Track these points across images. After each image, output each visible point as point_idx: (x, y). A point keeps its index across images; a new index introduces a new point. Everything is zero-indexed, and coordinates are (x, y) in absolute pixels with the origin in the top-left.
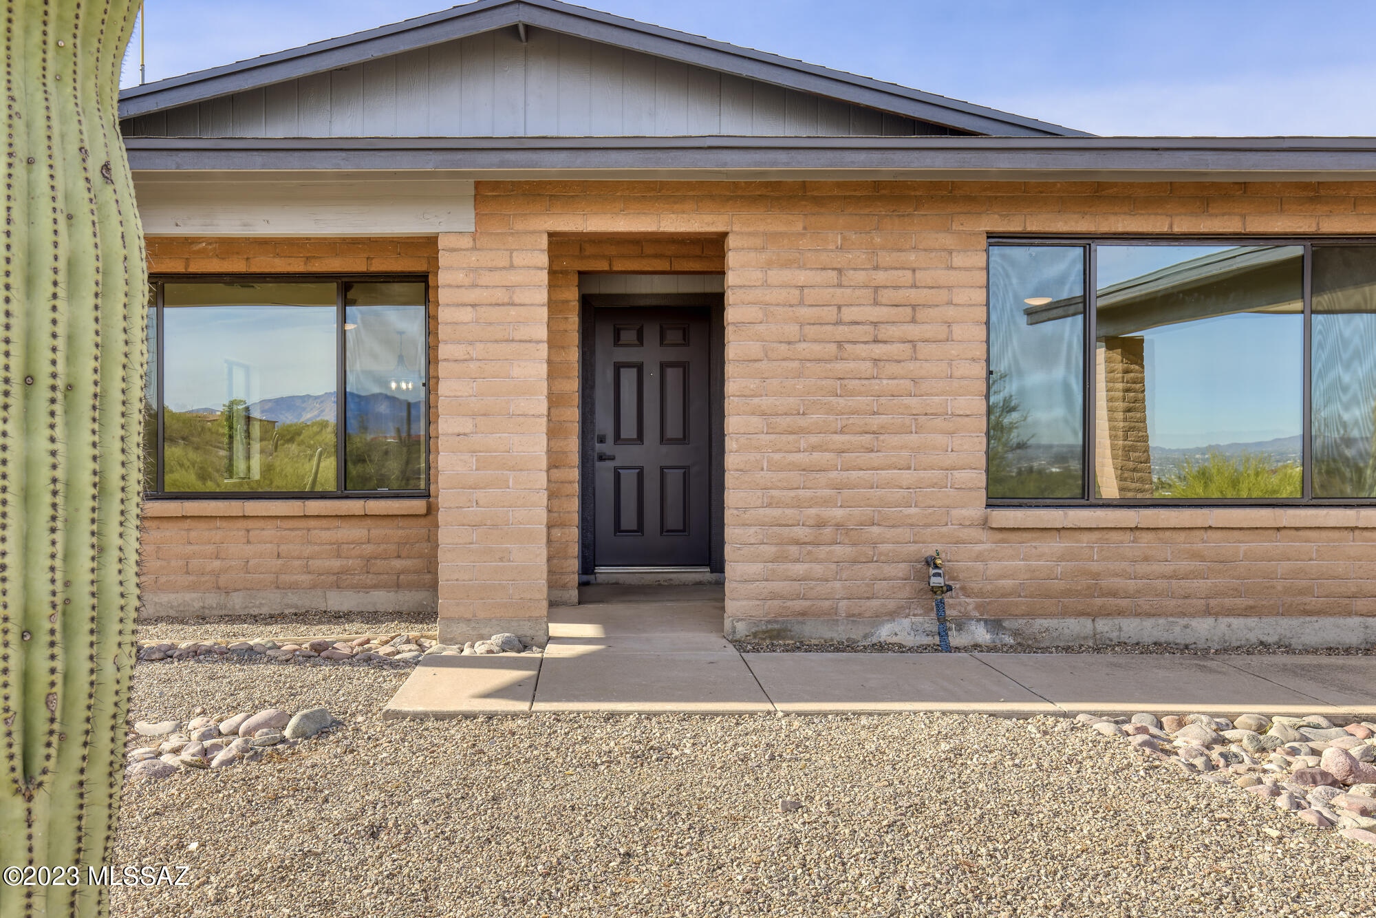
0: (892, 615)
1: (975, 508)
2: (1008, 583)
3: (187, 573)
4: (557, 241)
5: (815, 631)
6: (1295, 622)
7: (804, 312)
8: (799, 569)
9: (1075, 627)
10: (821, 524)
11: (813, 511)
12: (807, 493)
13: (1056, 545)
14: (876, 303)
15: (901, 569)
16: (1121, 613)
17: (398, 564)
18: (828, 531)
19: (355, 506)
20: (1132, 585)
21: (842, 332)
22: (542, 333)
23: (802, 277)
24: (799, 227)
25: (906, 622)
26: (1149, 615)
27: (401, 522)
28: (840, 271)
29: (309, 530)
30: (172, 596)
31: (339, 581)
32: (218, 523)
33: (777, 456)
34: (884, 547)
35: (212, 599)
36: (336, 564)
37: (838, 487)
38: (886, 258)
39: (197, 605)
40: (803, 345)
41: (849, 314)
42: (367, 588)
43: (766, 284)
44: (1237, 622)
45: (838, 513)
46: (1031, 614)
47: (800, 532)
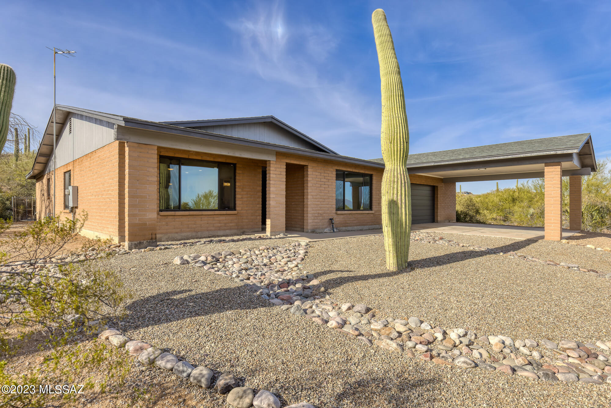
0: (326, 228)
1: (334, 211)
2: (338, 222)
3: (188, 228)
4: (287, 163)
5: (318, 231)
6: (362, 227)
7: (317, 179)
8: (316, 221)
9: (344, 228)
10: (318, 214)
11: (318, 211)
12: (317, 209)
13: (342, 216)
14: (325, 179)
15: (327, 221)
16: (348, 226)
17: (231, 224)
18: (319, 214)
19: (224, 212)
20: (349, 222)
21: (321, 183)
22: (285, 180)
23: (317, 174)
24: (316, 165)
25: (328, 229)
26: (351, 226)
27: (231, 216)
28: (321, 173)
29: (214, 217)
30: (185, 234)
31: (219, 229)
32: (195, 216)
33: (314, 203)
34: (325, 217)
35: (194, 234)
36: (219, 225)
37: (321, 207)
38: (326, 172)
39: (191, 235)
40: (317, 185)
41: (322, 180)
42: (225, 230)
43: (312, 174)
44: (358, 227)
45: (320, 212)
46: (340, 227)
47: (316, 215)
